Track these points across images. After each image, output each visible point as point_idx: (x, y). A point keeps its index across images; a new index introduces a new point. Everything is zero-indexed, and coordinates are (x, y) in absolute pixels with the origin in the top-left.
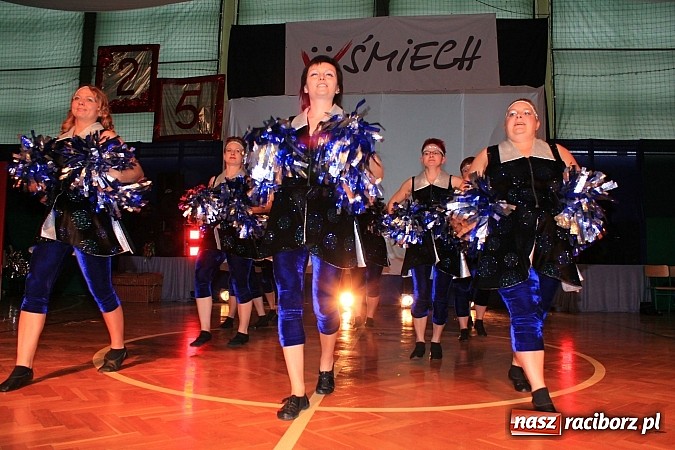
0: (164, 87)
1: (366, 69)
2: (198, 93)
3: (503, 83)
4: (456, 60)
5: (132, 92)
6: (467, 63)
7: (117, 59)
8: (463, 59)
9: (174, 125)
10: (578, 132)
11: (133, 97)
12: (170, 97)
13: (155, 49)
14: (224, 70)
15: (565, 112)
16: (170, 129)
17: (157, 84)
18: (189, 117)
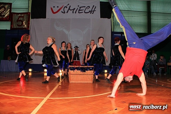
0: (13, 15)
1: (67, 12)
2: (23, 17)
3: (101, 17)
4: (90, 11)
6: (92, 12)
8: (91, 11)
9: (16, 25)
10: (119, 30)
11: (5, 17)
12: (15, 18)
13: (11, 4)
14: (30, 11)
15: (116, 25)
16: (15, 26)
17: (11, 14)
18: (21, 23)
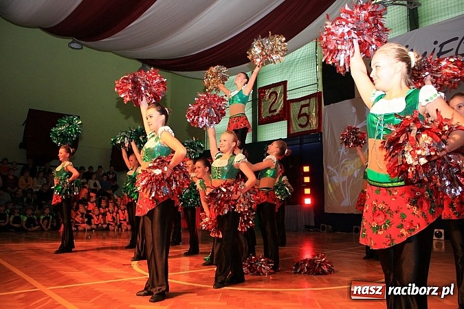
0: (291, 104)
2: (308, 105)
5: (275, 111)
7: (267, 94)
9: (298, 126)
11: (277, 113)
12: (295, 109)
13: (285, 83)
14: (321, 89)
16: (296, 129)
17: (287, 103)
18: (303, 120)
